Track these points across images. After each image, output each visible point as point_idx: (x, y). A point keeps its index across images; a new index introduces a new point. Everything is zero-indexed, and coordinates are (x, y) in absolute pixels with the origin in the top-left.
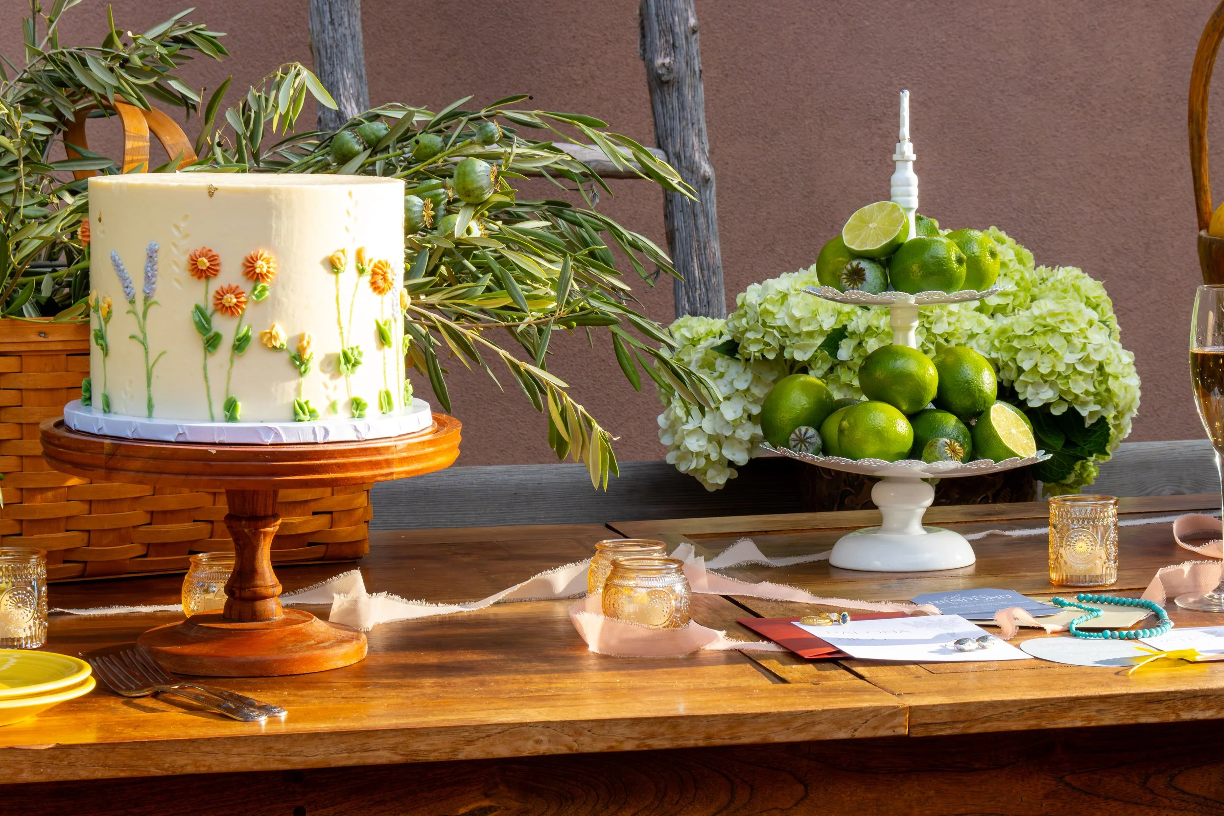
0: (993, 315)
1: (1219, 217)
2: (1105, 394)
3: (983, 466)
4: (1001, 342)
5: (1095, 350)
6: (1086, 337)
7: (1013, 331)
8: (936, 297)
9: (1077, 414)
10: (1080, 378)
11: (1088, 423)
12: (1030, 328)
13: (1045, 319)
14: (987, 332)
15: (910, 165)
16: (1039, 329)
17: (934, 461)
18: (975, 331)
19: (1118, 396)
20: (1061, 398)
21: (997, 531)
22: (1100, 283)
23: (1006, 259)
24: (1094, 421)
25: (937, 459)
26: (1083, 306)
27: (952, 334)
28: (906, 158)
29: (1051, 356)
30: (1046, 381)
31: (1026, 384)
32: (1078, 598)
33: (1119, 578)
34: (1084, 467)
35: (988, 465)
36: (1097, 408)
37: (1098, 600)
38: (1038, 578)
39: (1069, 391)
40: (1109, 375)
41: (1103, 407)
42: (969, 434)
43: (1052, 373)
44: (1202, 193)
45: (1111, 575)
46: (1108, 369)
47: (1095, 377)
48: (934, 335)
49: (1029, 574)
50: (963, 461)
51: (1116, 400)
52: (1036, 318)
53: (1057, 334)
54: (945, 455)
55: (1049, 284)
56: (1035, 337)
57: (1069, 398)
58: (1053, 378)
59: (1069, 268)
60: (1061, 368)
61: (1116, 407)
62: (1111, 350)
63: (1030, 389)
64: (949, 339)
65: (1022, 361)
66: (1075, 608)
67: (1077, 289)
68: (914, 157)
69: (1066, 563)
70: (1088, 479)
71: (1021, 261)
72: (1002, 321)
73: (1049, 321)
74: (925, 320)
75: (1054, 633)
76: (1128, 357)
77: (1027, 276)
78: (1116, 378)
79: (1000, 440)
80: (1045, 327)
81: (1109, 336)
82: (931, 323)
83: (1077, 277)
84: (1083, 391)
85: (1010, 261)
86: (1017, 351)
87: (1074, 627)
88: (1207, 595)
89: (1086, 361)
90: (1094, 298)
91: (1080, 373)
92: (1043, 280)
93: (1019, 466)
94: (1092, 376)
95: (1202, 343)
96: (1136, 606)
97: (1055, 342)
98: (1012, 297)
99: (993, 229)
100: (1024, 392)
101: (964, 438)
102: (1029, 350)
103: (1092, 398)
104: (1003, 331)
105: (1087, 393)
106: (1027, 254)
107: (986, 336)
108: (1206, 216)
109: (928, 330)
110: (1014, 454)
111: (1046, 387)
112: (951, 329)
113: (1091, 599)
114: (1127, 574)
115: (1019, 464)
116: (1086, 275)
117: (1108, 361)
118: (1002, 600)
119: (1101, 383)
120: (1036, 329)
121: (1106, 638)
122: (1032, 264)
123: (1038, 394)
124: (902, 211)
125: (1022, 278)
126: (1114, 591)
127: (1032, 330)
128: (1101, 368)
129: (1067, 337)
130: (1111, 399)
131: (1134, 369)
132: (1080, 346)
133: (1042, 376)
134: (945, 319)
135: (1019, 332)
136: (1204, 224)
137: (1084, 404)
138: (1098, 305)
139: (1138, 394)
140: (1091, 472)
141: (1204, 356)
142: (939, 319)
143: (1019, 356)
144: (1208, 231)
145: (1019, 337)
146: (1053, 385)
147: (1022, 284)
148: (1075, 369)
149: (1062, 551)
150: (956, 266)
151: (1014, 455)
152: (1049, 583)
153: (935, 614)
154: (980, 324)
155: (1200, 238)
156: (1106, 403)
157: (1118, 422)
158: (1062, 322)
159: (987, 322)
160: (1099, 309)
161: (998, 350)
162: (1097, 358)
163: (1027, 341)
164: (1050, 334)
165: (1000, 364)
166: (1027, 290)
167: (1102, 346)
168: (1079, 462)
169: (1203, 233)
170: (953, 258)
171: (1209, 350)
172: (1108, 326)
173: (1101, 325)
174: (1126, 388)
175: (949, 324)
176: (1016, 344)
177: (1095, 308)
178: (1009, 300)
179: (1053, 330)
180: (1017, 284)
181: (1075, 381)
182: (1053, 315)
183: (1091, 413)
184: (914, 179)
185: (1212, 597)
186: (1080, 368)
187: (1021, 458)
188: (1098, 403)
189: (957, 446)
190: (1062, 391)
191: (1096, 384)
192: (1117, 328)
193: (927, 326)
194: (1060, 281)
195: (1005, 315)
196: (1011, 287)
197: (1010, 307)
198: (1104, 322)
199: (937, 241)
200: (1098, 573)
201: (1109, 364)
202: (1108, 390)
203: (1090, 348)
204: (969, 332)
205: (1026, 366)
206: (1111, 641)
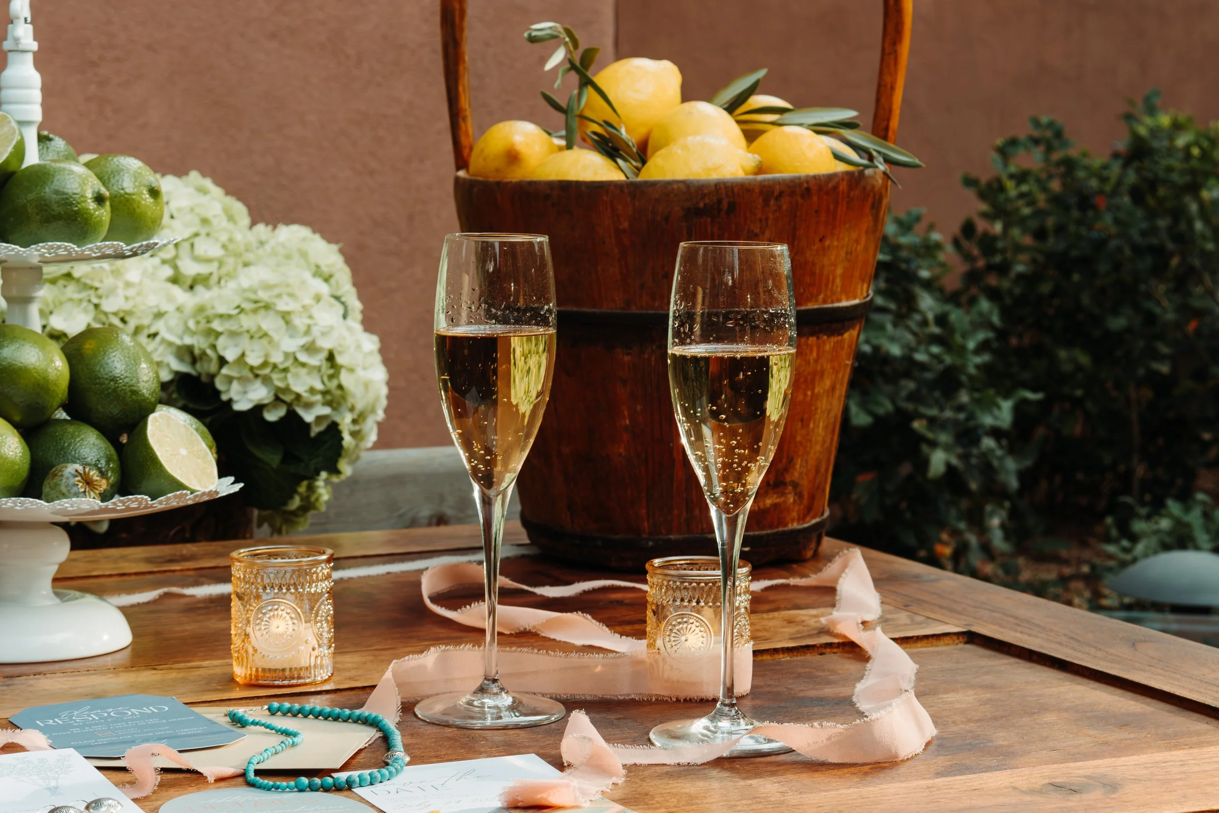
0: (191, 287)
1: (482, 151)
2: (338, 393)
3: (134, 505)
4: (198, 323)
5: (323, 334)
6: (311, 317)
7: (213, 308)
8: (61, 252)
9: (300, 419)
10: (303, 371)
11: (315, 430)
12: (236, 304)
13: (255, 292)
14: (179, 309)
15: (30, 57)
16: (246, 306)
17: (58, 498)
18: (164, 307)
19: (354, 396)
20: (277, 399)
21: (175, 590)
22: (334, 247)
23: (209, 215)
24: (322, 428)
25: (64, 496)
26: (307, 275)
27: (130, 313)
28: (21, 47)
29: (264, 341)
30: (257, 376)
31: (230, 380)
32: (269, 709)
33: (336, 670)
34: (311, 489)
35: (140, 503)
36: (326, 411)
37: (299, 712)
38: (218, 671)
39: (287, 390)
40: (341, 367)
41: (334, 409)
42: (115, 457)
43: (265, 364)
44: (461, 121)
45: (322, 667)
46: (340, 360)
47: (324, 369)
48: (106, 314)
49: (206, 663)
50: (105, 497)
51: (350, 401)
52: (245, 290)
53: (271, 313)
54: (75, 489)
55: (268, 248)
56: (242, 316)
57: (288, 398)
58: (266, 371)
59: (295, 228)
60: (277, 358)
61: (352, 409)
62: (346, 333)
63: (235, 386)
64: (127, 319)
65: (225, 348)
66: (262, 729)
67: (304, 255)
68: (34, 46)
69: (255, 651)
70: (317, 504)
71: (231, 218)
72: (203, 295)
73: (263, 295)
74: (92, 292)
75: (220, 780)
76: (370, 343)
77: (238, 237)
78: (351, 370)
79: (161, 465)
80: (256, 302)
81: (345, 317)
82: (100, 297)
83: (304, 239)
84: (307, 388)
85: (215, 216)
86: (218, 334)
87: (252, 768)
88: (463, 701)
89: (310, 348)
90: (327, 266)
91: (303, 365)
92: (262, 243)
93: (190, 502)
94: (319, 369)
95: (453, 321)
96: (355, 722)
97: (269, 323)
98: (215, 265)
99: (194, 175)
100: (228, 390)
101: (108, 461)
102: (233, 334)
103: (319, 397)
104: (201, 309)
105: (312, 391)
106: (240, 209)
107: (177, 315)
108: (466, 152)
109: (96, 306)
110: (180, 486)
111: (258, 384)
112: (127, 306)
113: (289, 711)
114: (350, 660)
115: (189, 500)
116: (317, 237)
117: (340, 349)
118: (152, 715)
119: (331, 377)
120: (244, 305)
121: (301, 791)
122: (246, 221)
123: (245, 392)
124: (14, 124)
125: (231, 240)
126: (327, 692)
127: (238, 307)
128: (331, 358)
129: (286, 317)
130: (344, 398)
131: (378, 358)
132: (302, 328)
133: (252, 369)
134: (121, 292)
135: (222, 310)
136: (461, 162)
137: (308, 406)
138: (331, 276)
139: (384, 391)
140: (320, 495)
141: (454, 339)
142: (112, 291)
143: (221, 342)
144: (468, 171)
145: (221, 316)
146: (267, 380)
147: (231, 247)
148: (296, 359)
149: (249, 630)
150: (92, 205)
151: (182, 486)
152: (230, 681)
153: (38, 748)
154: (170, 299)
155: (457, 180)
156: (339, 404)
157: (357, 428)
158: (279, 296)
159: (180, 295)
160: (333, 281)
161: (193, 333)
162: (326, 344)
163: (232, 322)
164: (262, 312)
165: (197, 352)
166: (238, 255)
167: (332, 328)
168: (305, 483)
169: (462, 173)
170: (89, 194)
171: (462, 330)
172: (343, 303)
173: (333, 301)
174: (367, 385)
175: (127, 298)
176: (216, 325)
177: (327, 279)
178: (212, 268)
179: (267, 307)
180: (224, 247)
181: (296, 375)
182: (267, 287)
183: (319, 419)
184: (35, 78)
185: (470, 703)
186: (303, 357)
187: (192, 492)
188: (329, 404)
189: (94, 474)
190: (278, 390)
191: (325, 379)
192: (356, 305)
193: (95, 300)
194: (283, 245)
195: (208, 287)
196: (215, 251)
197: (214, 279)
198: (337, 298)
199: (64, 169)
200: (304, 663)
201: (340, 353)
202: (340, 387)
203: (316, 331)
204: (155, 310)
205: (230, 355)
206: (309, 795)
